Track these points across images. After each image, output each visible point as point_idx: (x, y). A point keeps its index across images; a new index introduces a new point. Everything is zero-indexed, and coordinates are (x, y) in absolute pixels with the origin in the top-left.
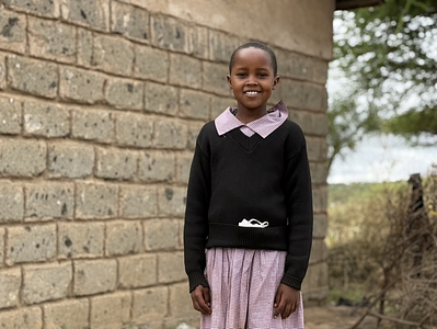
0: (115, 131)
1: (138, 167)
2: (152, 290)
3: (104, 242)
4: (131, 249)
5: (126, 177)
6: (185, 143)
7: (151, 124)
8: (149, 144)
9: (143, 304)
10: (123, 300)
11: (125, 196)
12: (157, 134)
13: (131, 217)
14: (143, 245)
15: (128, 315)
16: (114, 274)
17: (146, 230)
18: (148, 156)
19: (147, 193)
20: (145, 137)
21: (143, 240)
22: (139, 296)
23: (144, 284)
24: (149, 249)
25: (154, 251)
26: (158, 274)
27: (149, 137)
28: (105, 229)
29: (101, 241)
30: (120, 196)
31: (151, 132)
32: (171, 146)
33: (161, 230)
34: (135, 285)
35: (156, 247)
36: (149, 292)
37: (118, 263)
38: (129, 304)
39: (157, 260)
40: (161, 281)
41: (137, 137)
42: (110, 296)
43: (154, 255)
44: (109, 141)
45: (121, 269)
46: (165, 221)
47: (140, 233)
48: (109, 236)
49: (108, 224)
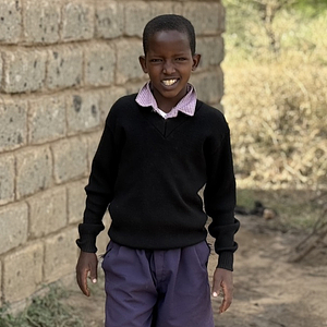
0: (22, 26)
1: (46, 72)
2: (63, 235)
3: (15, 181)
4: (41, 185)
5: (35, 88)
6: (92, 30)
7: (58, 10)
8: (57, 38)
9: (55, 256)
10: (35, 254)
11: (35, 115)
12: (65, 23)
13: (40, 142)
14: (53, 177)
15: (41, 274)
16: (25, 222)
17: (56, 156)
18: (56, 55)
19: (56, 105)
20: (53, 29)
21: (53, 171)
22: (50, 245)
23: (54, 230)
24: (59, 181)
25: (63, 183)
26: (68, 212)
27: (56, 28)
28: (15, 164)
29: (12, 180)
30: (29, 115)
31: (59, 21)
32: (78, 38)
33: (70, 153)
34: (47, 232)
35: (65, 178)
36: (60, 238)
37: (29, 206)
38: (40, 258)
39: (68, 194)
40: (71, 221)
41: (45, 30)
42: (22, 252)
43: (64, 188)
44: (16, 40)
45: (32, 214)
46: (75, 140)
47: (50, 161)
48: (20, 171)
49: (18, 155)
